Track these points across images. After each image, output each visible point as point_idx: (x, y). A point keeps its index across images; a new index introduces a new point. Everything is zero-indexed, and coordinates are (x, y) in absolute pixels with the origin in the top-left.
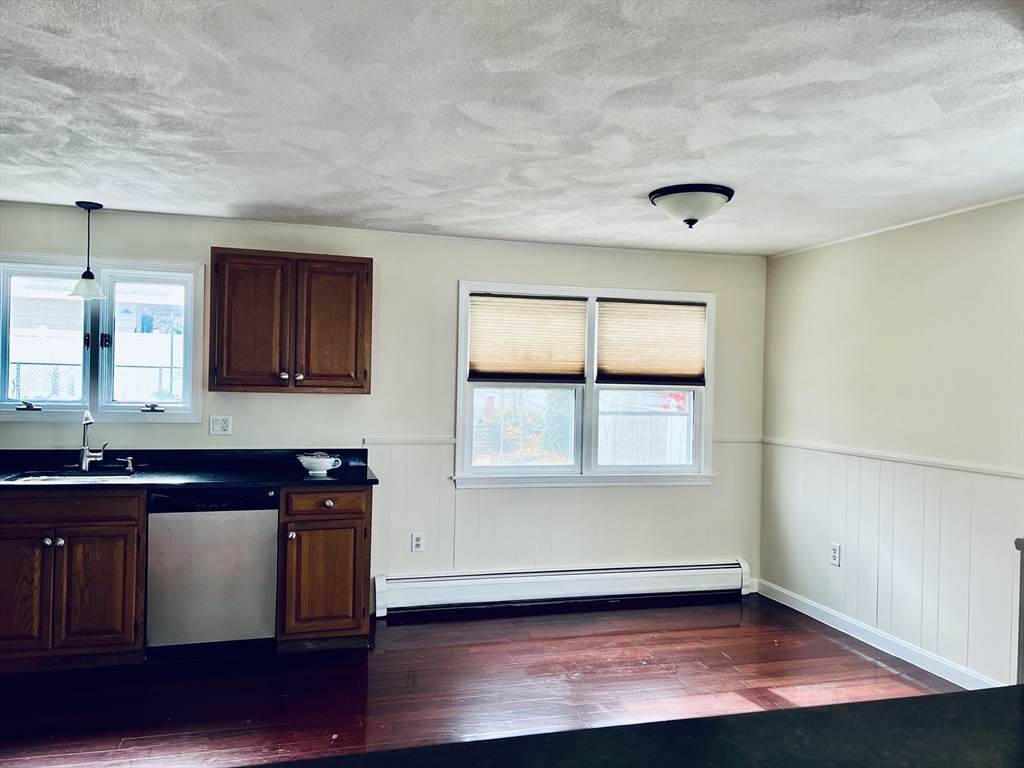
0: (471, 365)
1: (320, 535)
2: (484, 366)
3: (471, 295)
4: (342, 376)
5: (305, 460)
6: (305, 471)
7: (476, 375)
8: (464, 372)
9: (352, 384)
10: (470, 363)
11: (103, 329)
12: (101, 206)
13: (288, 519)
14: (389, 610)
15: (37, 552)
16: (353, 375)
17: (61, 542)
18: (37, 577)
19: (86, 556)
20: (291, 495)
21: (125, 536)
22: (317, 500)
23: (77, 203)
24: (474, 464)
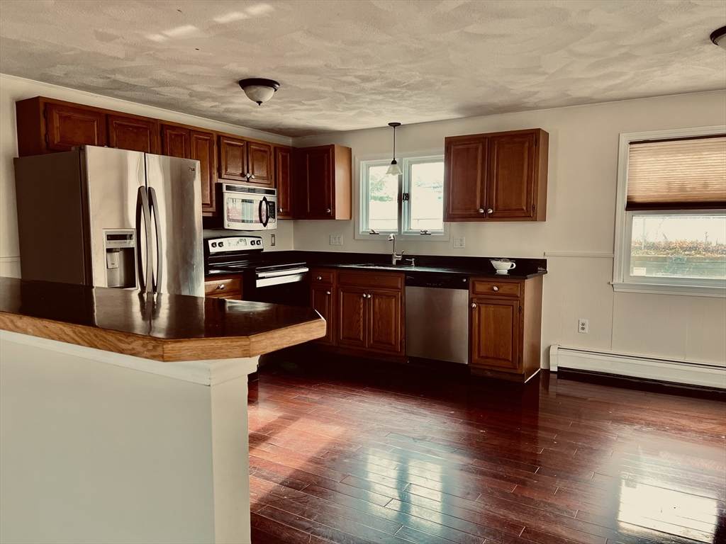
0: (629, 198)
1: (492, 308)
2: (640, 197)
3: (631, 143)
4: (518, 210)
5: (494, 263)
6: (493, 270)
7: (633, 206)
8: (622, 203)
9: (523, 215)
10: (628, 196)
11: (405, 191)
12: (400, 124)
13: (474, 296)
14: (559, 368)
15: (362, 300)
16: (525, 208)
17: (369, 296)
18: (362, 311)
19: (380, 304)
20: (476, 282)
21: (395, 297)
22: (489, 286)
23: (389, 124)
24: (631, 275)
